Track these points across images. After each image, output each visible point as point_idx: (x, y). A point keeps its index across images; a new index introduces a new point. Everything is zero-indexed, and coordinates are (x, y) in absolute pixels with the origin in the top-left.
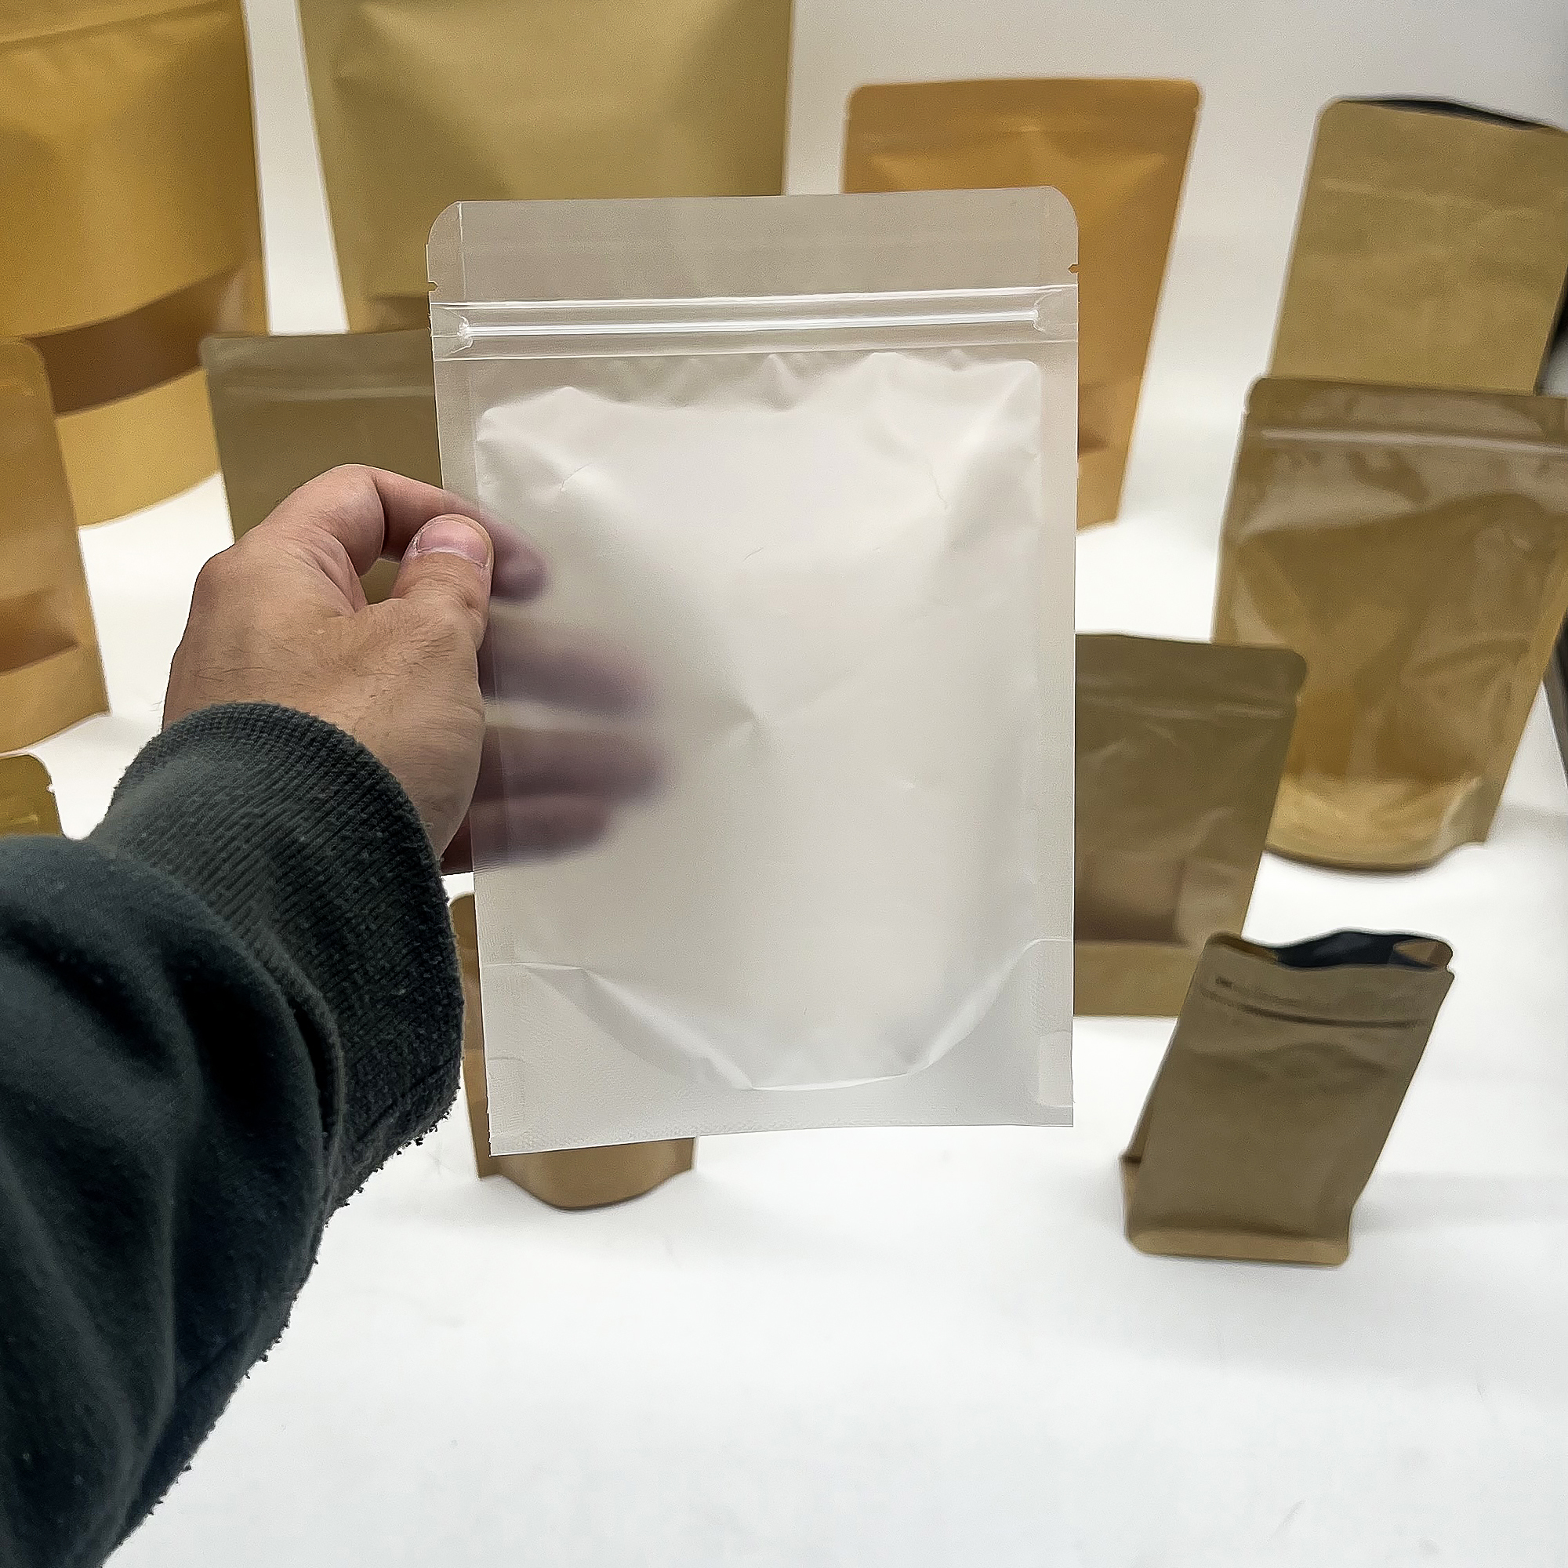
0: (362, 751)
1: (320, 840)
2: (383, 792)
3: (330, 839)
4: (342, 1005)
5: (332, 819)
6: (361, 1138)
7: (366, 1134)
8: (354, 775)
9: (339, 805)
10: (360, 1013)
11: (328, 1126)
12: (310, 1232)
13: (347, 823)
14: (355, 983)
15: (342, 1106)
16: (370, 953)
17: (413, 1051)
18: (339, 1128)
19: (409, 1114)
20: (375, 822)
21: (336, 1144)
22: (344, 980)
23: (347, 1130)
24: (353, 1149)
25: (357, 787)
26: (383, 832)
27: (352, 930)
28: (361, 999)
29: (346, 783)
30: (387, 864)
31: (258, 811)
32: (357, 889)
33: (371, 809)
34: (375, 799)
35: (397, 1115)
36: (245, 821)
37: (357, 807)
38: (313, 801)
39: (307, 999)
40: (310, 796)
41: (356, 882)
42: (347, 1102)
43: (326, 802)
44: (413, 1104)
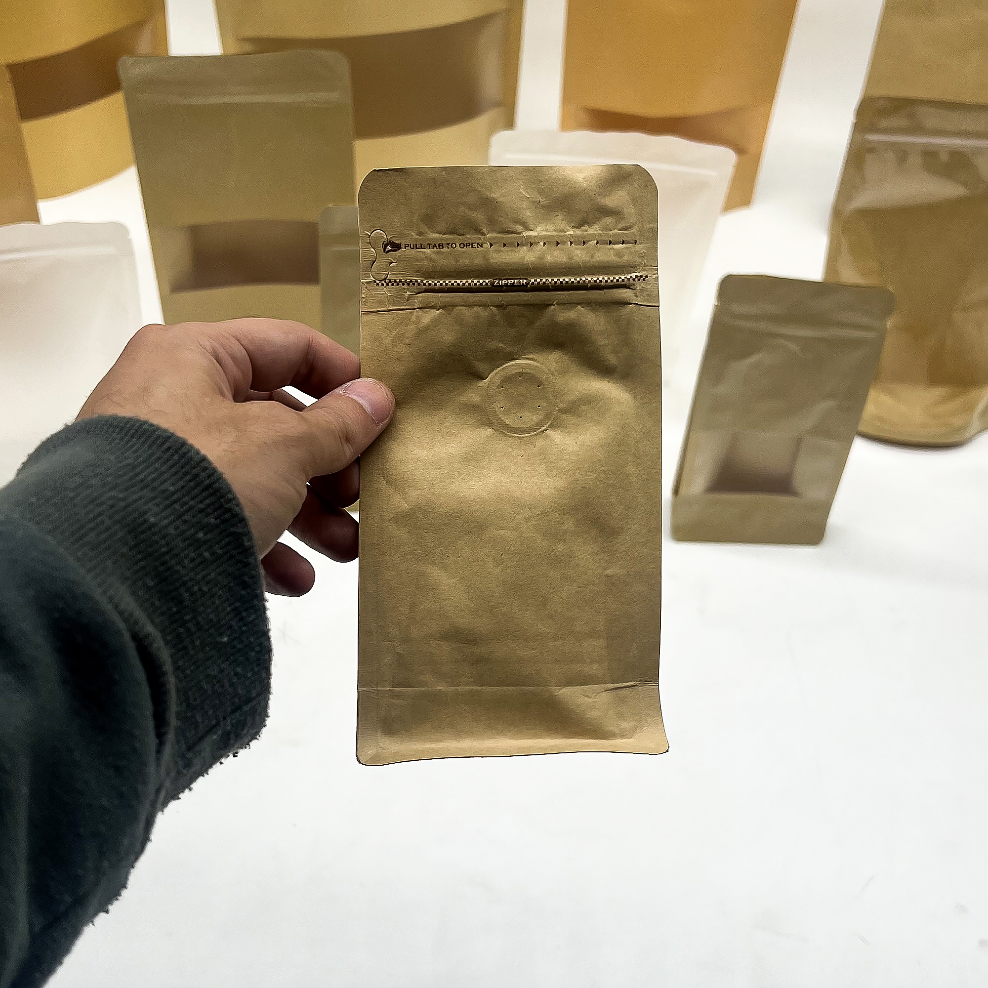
0: (204, 459)
1: (166, 522)
2: (217, 490)
3: (175, 521)
4: (179, 646)
5: (176, 506)
6: (190, 748)
7: (194, 745)
8: (197, 476)
9: (183, 496)
10: (192, 652)
11: (160, 735)
13: (189, 511)
14: (188, 630)
15: (173, 722)
16: (202, 609)
18: (171, 736)
19: (229, 732)
20: (209, 510)
21: (168, 750)
22: (181, 627)
23: (178, 741)
25: (197, 485)
26: (216, 519)
27: (188, 590)
28: (193, 642)
29: (190, 481)
30: (218, 543)
31: (121, 495)
32: (193, 560)
33: (208, 501)
34: (211, 495)
35: (220, 732)
36: (110, 502)
37: (197, 499)
38: (164, 491)
39: (147, 636)
40: (162, 487)
41: (193, 555)
42: (178, 718)
43: (173, 493)
44: (233, 725)
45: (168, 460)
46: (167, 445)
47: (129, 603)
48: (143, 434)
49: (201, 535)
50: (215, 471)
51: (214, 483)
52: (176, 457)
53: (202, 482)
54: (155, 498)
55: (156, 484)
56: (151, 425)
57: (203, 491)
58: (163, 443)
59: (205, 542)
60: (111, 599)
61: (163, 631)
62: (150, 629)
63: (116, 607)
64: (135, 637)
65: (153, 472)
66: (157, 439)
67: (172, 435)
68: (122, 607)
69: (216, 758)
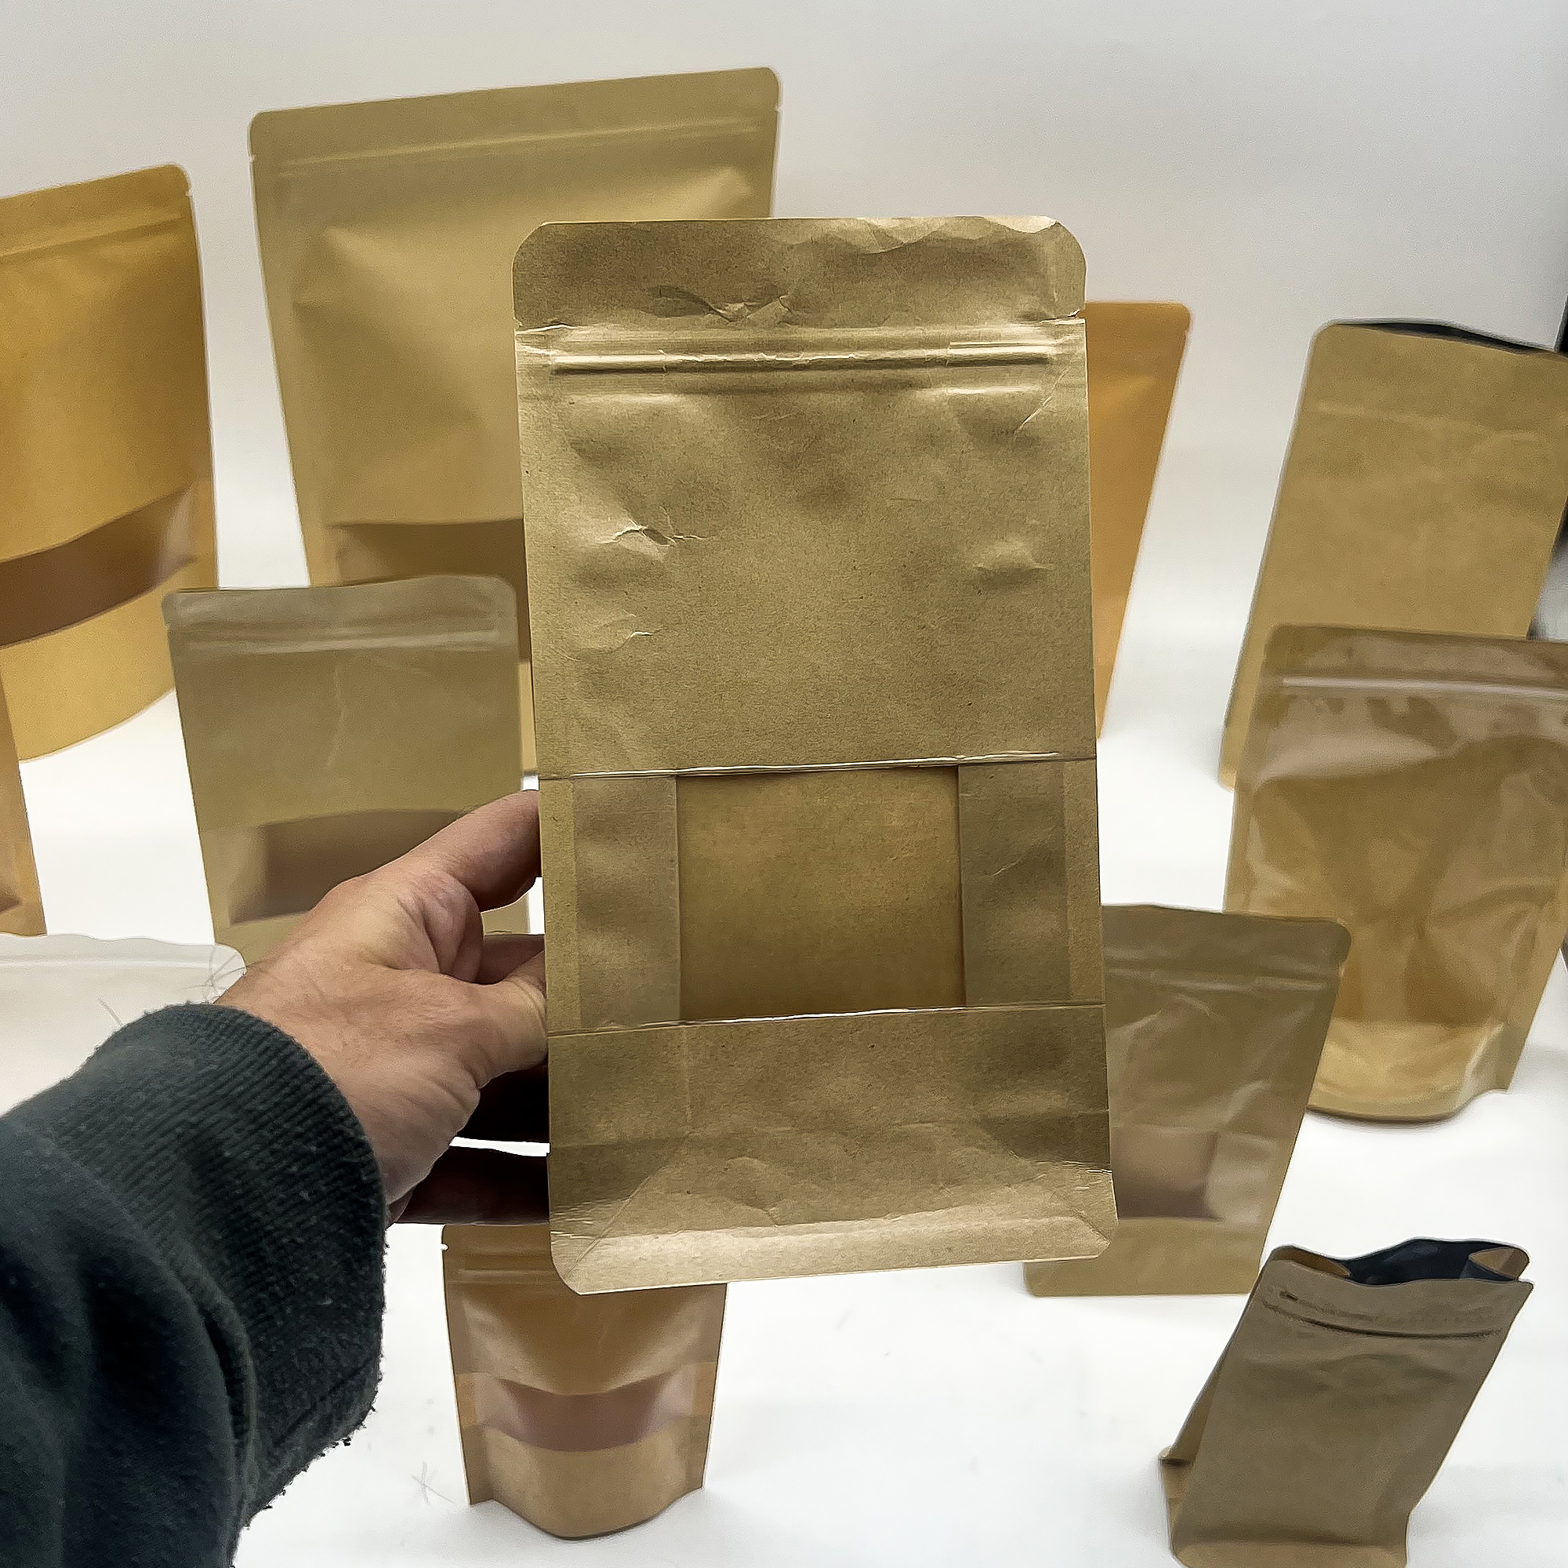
0: (312, 1064)
1: (247, 1154)
2: (324, 1107)
3: (258, 1152)
4: (258, 1316)
5: (265, 1133)
6: (279, 1442)
7: (282, 1439)
8: (298, 1087)
9: (276, 1117)
10: (279, 1323)
11: (240, 1433)
12: (225, 1539)
13: (281, 1136)
14: (274, 1294)
15: (254, 1413)
16: (296, 1266)
17: (335, 1357)
18: (253, 1433)
19: (330, 1416)
20: (311, 1135)
21: (251, 1450)
22: (262, 1290)
23: (262, 1436)
24: (269, 1454)
25: (299, 1100)
26: (319, 1145)
27: (274, 1242)
28: (281, 1310)
29: (289, 1095)
30: (322, 1178)
31: (193, 1119)
32: (282, 1202)
33: (310, 1122)
34: (315, 1113)
35: (317, 1418)
36: (179, 1130)
37: (296, 1120)
38: (250, 1111)
39: (218, 1307)
40: (249, 1106)
41: (282, 1196)
42: (262, 1409)
43: (263, 1113)
44: (334, 1406)
45: (263, 1066)
46: (265, 1043)
47: (195, 1265)
48: (235, 1030)
49: (294, 1169)
50: (326, 1079)
51: (320, 1097)
52: (274, 1062)
53: (305, 1095)
54: (237, 1121)
55: (240, 1101)
56: (250, 1017)
57: (304, 1108)
58: (260, 1042)
59: (303, 1177)
60: (172, 1262)
61: (236, 1298)
62: (221, 1298)
63: (178, 1272)
64: (202, 1310)
65: (241, 1084)
66: (252, 1037)
67: (276, 1030)
68: (184, 1274)
69: (314, 1450)
